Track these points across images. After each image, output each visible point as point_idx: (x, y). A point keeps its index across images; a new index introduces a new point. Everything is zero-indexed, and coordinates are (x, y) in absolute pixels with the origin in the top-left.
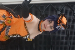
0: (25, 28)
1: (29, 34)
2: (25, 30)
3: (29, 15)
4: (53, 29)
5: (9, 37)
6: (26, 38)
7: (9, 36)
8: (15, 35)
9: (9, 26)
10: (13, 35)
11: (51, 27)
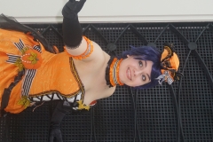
0: (73, 73)
1: (82, 89)
2: (72, 79)
3: (81, 40)
4: (148, 81)
5: (32, 100)
6: (75, 101)
7: (31, 98)
8: (46, 93)
9: (33, 70)
10: (42, 94)
11: (144, 76)
